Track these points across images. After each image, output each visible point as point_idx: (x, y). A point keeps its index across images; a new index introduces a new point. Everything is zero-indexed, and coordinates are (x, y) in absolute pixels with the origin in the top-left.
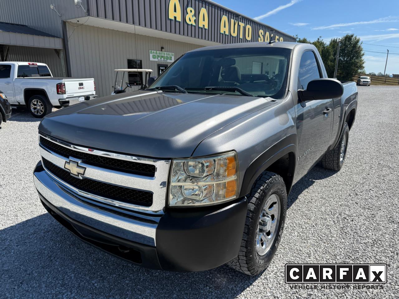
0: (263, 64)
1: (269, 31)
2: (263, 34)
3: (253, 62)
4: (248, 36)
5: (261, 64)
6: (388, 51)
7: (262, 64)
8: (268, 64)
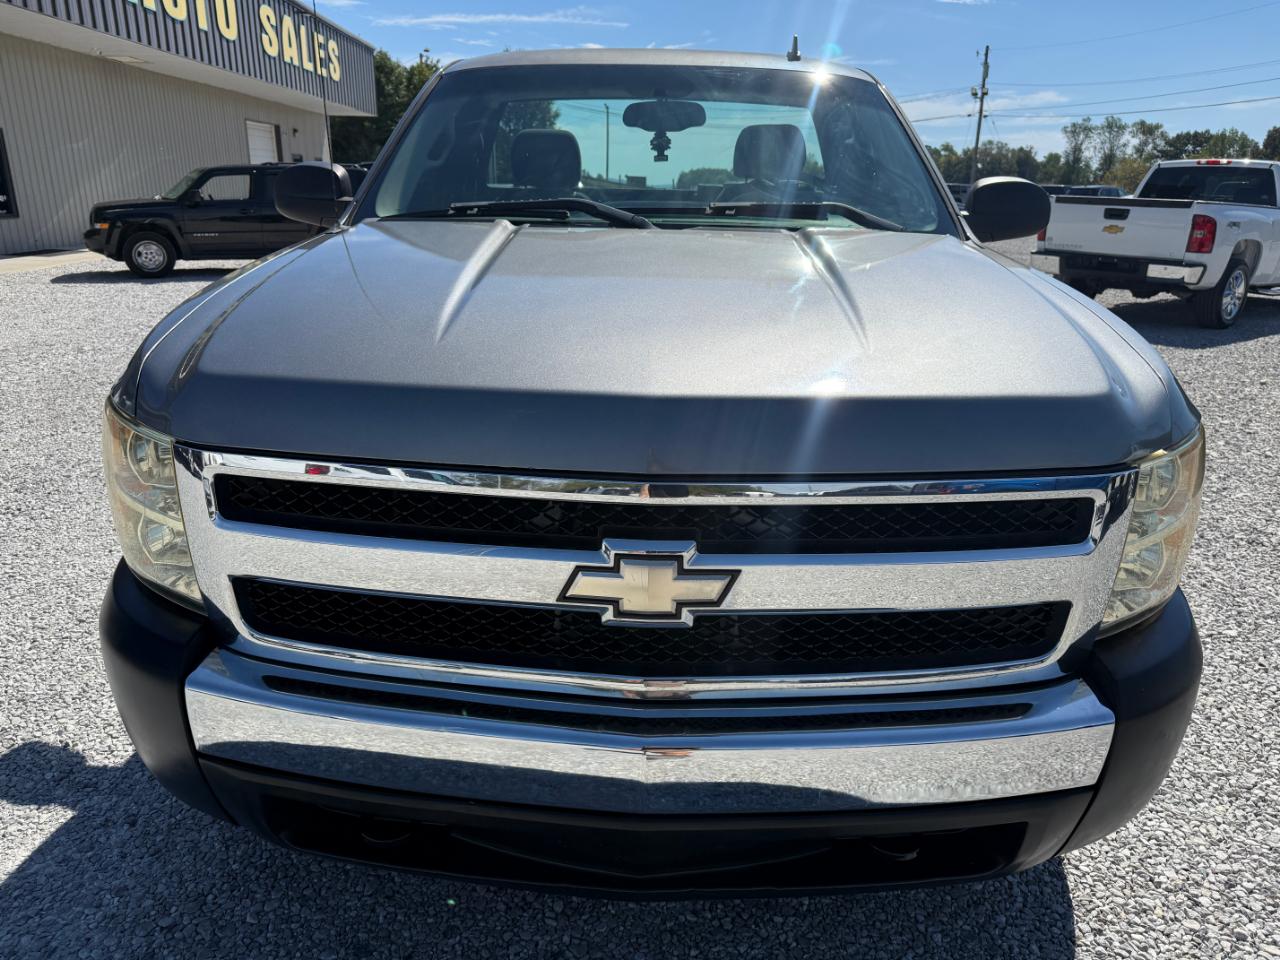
0: (282, 130)
1: (292, 13)
2: (273, 22)
3: (248, 122)
4: (228, 26)
5: (273, 129)
6: (607, 108)
7: (277, 129)
8: (295, 131)
